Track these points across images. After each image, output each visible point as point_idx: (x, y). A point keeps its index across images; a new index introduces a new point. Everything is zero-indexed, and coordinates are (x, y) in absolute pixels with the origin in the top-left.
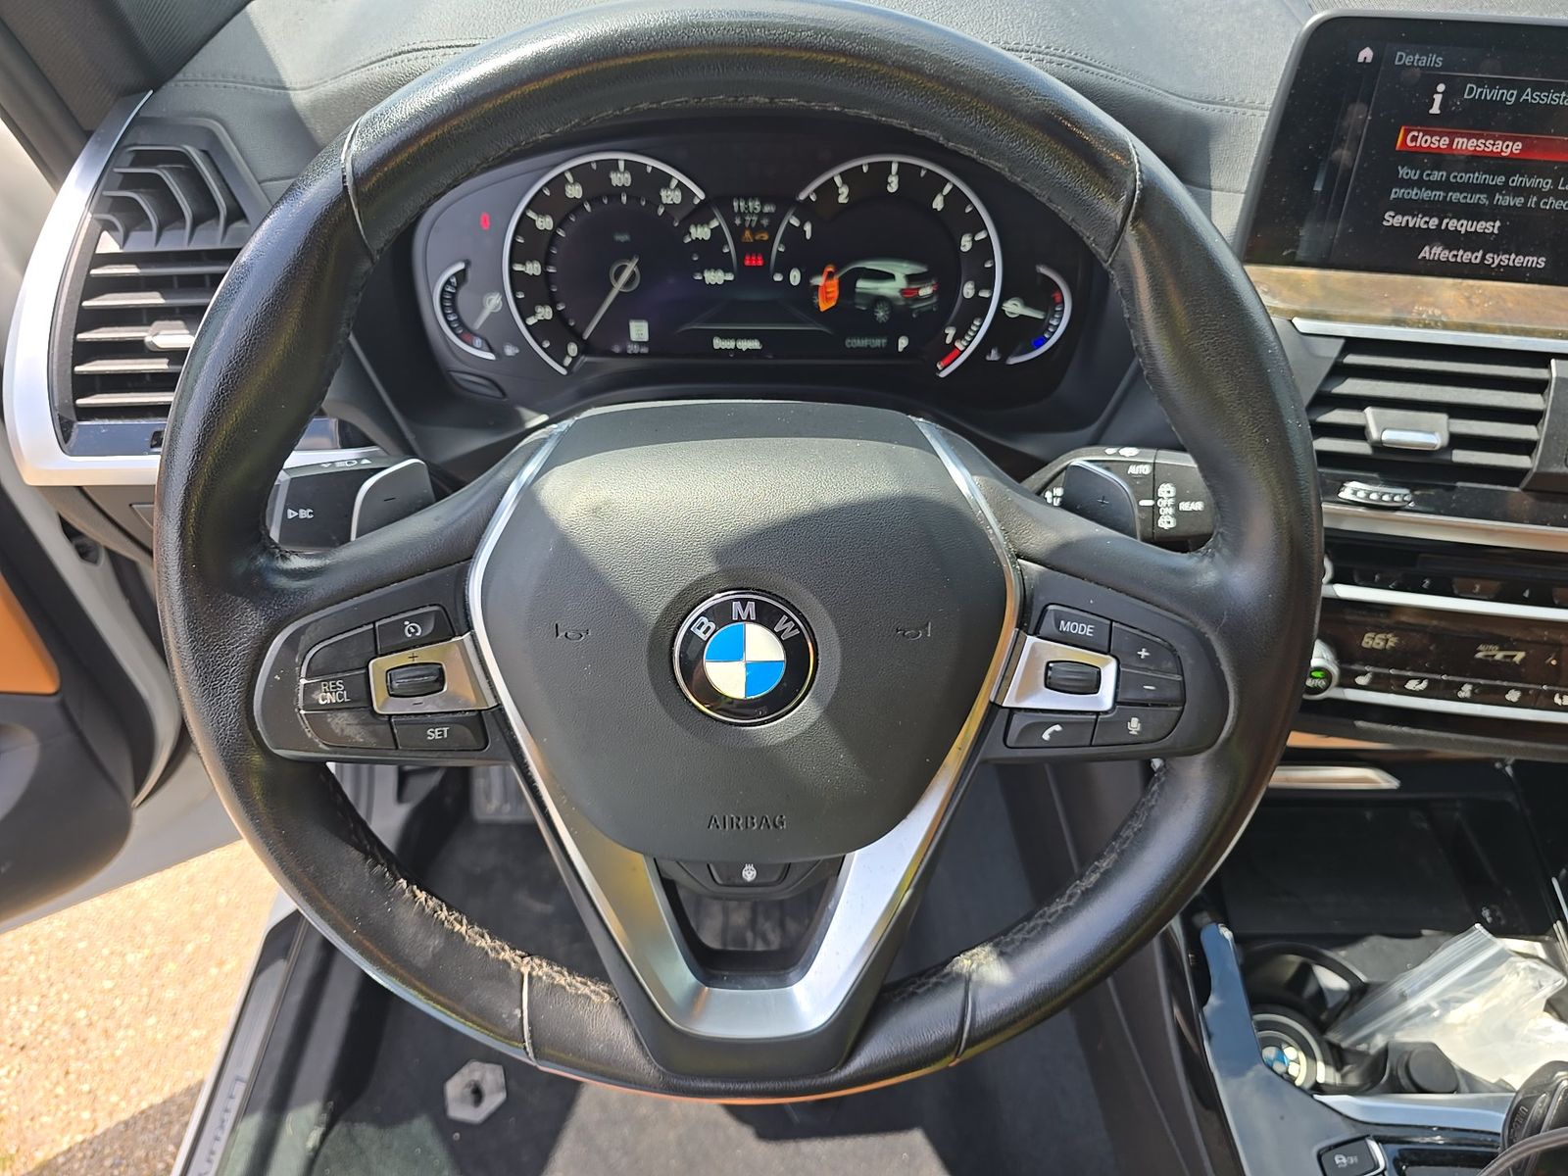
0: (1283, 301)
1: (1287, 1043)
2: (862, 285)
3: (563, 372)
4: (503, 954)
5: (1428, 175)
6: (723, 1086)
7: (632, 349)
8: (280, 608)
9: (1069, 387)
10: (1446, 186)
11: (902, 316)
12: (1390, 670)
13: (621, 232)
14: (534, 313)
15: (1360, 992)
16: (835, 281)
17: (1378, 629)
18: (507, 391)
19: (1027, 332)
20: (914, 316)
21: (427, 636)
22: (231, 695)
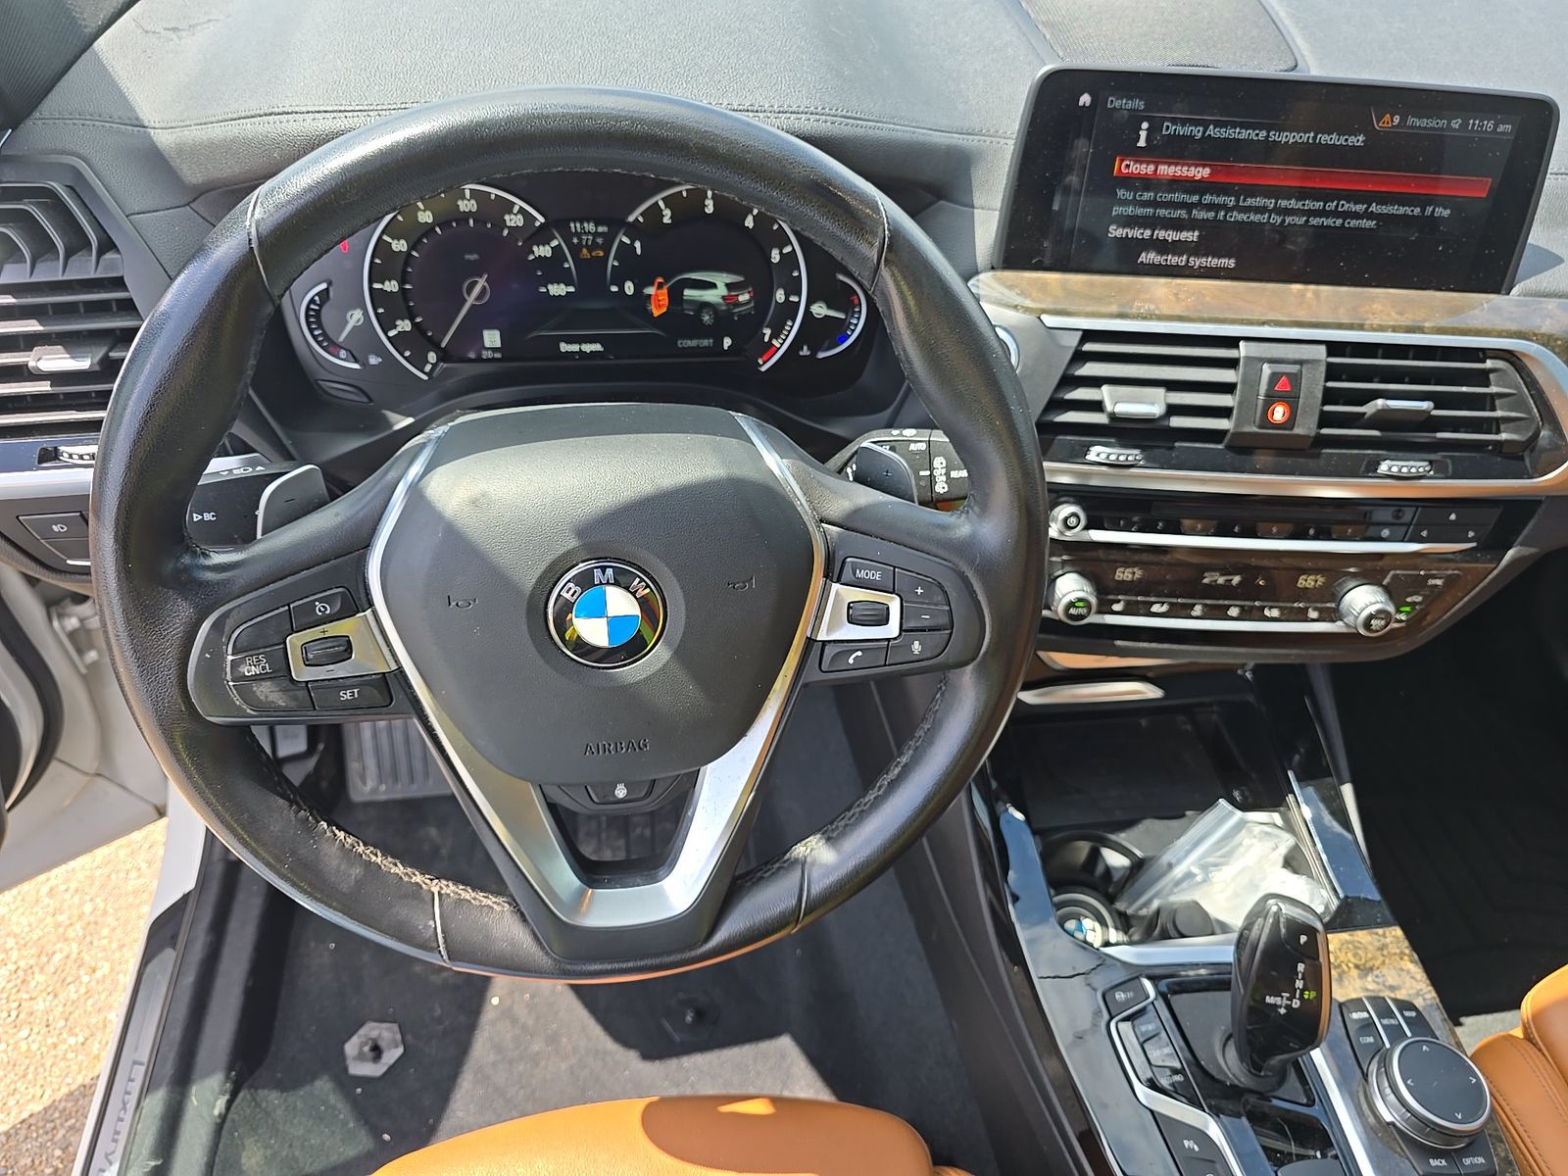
0: (1033, 300)
1: (1083, 915)
2: (688, 293)
3: (425, 378)
4: (414, 878)
5: (1141, 196)
6: (609, 967)
7: (486, 354)
8: (206, 596)
9: (868, 377)
10: (1154, 204)
11: (724, 319)
12: (1139, 597)
13: (471, 252)
14: (395, 327)
15: (1138, 866)
16: (665, 290)
17: (1127, 564)
18: (372, 396)
19: (833, 330)
20: (736, 319)
21: (337, 612)
22: (170, 674)
